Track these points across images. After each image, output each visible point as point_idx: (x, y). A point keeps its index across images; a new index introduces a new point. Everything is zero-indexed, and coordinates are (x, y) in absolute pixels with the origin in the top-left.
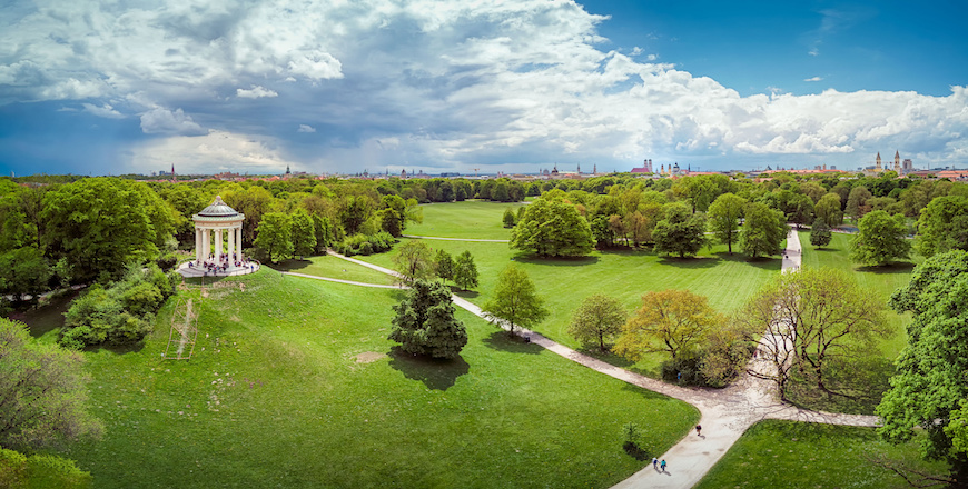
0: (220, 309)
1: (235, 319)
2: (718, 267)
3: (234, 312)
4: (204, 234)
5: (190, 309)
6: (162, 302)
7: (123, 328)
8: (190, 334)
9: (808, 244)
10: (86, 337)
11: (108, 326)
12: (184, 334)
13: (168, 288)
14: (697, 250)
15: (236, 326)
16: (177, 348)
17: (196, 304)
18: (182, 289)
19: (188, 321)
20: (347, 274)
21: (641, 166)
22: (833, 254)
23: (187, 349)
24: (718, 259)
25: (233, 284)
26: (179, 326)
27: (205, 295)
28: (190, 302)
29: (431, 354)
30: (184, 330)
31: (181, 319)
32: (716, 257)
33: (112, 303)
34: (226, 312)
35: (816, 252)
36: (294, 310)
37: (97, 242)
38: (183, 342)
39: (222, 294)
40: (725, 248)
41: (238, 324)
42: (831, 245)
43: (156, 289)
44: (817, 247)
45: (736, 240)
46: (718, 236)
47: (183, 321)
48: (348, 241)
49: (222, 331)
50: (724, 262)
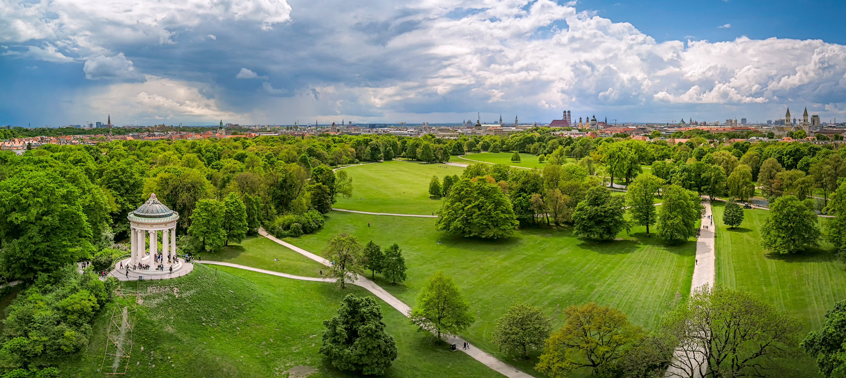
0: (154, 319)
1: (169, 329)
2: (636, 252)
3: (168, 322)
4: (139, 235)
5: (125, 318)
6: (99, 311)
7: (60, 341)
8: (126, 347)
9: (721, 223)
10: (23, 349)
11: (45, 338)
12: (119, 346)
13: (104, 296)
14: (616, 233)
15: (171, 338)
16: (112, 363)
17: (131, 312)
18: (118, 294)
19: (123, 332)
20: (279, 263)
21: (561, 117)
22: (745, 235)
23: (123, 363)
24: (635, 243)
25: (168, 289)
26: (115, 337)
27: (140, 302)
28: (125, 311)
29: (361, 371)
30: (119, 341)
31: (116, 330)
32: (634, 239)
33: (49, 313)
34: (160, 322)
35: (729, 233)
36: (227, 316)
37: (35, 244)
38: (118, 355)
39: (157, 301)
40: (643, 229)
41: (172, 335)
42: (742, 225)
43: (93, 298)
44: (729, 226)
45: (653, 222)
46: (635, 217)
47: (118, 332)
48: (279, 220)
49: (157, 344)
50: (642, 246)
